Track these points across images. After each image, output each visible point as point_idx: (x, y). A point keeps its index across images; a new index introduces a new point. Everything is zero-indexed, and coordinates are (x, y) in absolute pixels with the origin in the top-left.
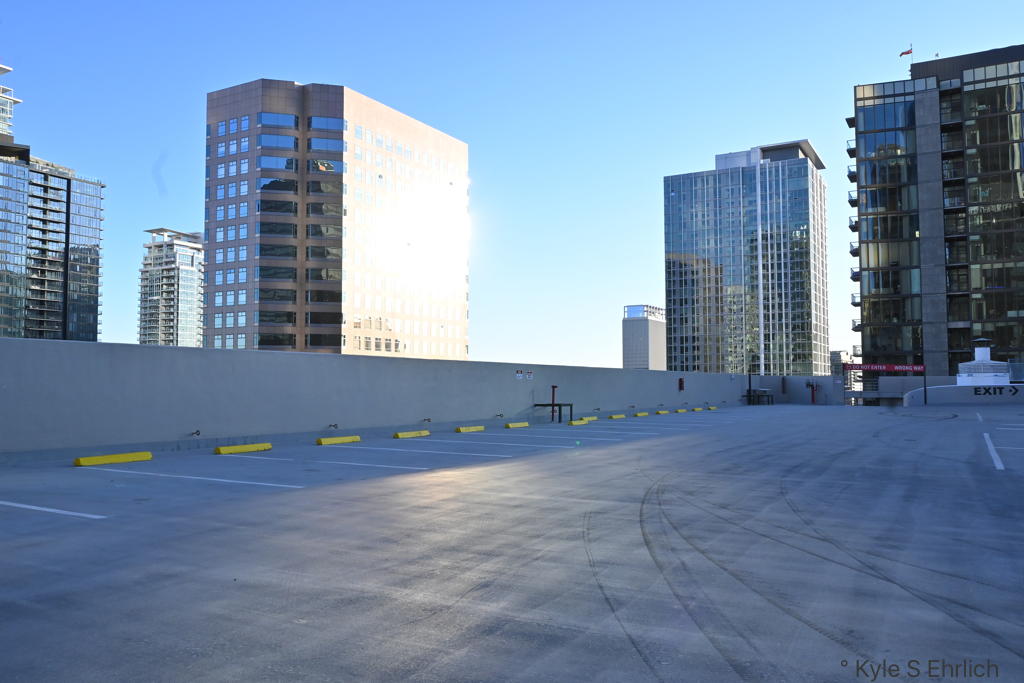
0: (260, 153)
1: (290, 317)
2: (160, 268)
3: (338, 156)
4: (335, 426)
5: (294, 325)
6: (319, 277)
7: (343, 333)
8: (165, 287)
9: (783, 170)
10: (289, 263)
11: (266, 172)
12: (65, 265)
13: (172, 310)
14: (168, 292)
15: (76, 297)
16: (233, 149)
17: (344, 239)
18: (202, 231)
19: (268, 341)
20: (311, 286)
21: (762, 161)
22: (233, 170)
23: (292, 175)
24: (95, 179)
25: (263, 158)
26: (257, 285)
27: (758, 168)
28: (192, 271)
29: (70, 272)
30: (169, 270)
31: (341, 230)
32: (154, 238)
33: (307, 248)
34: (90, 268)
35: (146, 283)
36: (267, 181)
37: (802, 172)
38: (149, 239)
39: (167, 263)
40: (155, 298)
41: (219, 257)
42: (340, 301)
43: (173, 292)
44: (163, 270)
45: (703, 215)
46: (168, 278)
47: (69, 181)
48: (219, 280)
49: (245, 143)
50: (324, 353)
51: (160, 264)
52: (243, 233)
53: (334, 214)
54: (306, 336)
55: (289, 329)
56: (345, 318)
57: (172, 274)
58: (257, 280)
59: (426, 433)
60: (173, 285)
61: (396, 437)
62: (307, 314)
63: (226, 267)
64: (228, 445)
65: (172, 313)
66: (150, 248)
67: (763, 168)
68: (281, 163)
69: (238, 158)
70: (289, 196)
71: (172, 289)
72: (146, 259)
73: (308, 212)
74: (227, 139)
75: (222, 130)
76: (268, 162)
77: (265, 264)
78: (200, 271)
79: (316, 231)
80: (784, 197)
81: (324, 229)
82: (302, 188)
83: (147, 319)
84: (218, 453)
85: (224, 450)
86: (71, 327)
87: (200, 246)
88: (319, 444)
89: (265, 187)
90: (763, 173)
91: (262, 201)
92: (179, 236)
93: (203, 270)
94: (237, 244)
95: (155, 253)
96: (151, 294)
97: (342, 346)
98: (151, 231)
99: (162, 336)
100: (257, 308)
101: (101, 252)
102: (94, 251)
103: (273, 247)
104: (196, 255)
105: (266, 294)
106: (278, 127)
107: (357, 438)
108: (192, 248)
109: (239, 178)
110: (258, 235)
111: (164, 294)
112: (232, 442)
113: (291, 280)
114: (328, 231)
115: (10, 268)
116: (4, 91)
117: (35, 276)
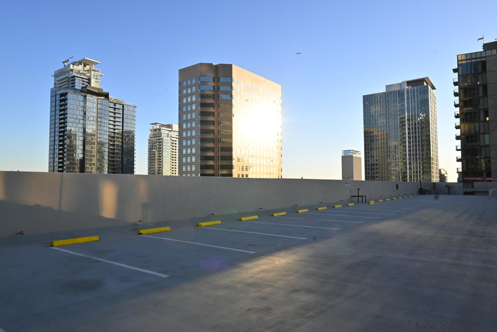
0: (200, 93)
3: (230, 93)
8: (158, 146)
9: (417, 91)
12: (122, 138)
14: (159, 148)
15: (126, 151)
21: (407, 87)
23: (212, 101)
24: (133, 104)
27: (406, 90)
29: (124, 141)
30: (159, 139)
35: (150, 145)
37: (426, 91)
38: (151, 127)
39: (158, 137)
40: (154, 150)
43: (161, 148)
44: (157, 139)
45: (381, 112)
47: (123, 105)
49: (194, 89)
51: (156, 137)
57: (160, 141)
58: (199, 143)
60: (161, 145)
65: (161, 156)
66: (152, 131)
67: (408, 90)
72: (150, 135)
80: (417, 102)
83: (151, 159)
90: (408, 92)
92: (163, 125)
95: (154, 133)
98: (152, 124)
99: (157, 166)
100: (199, 154)
101: (135, 133)
102: (132, 132)
111: (157, 149)
115: (102, 140)
116: (97, 71)
117: (111, 143)
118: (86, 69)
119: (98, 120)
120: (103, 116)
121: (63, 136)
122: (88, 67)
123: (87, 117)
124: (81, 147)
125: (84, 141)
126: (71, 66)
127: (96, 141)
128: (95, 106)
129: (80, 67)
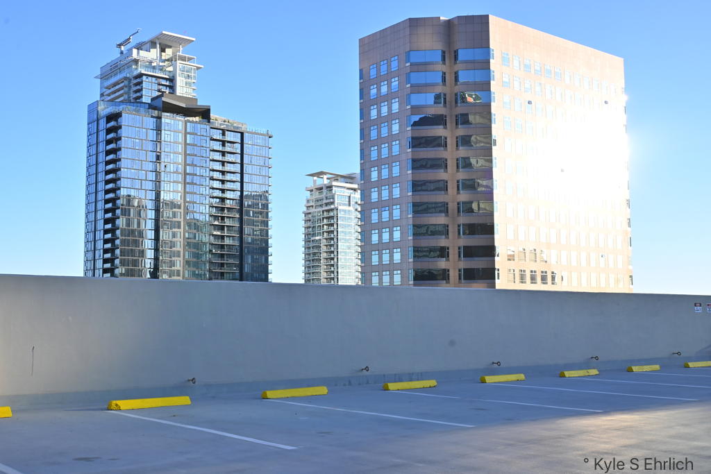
0: (409, 92)
1: (443, 253)
2: (321, 209)
3: (485, 86)
4: (498, 363)
5: (448, 260)
6: (471, 211)
7: (497, 267)
8: (325, 227)
10: (440, 197)
11: (415, 109)
12: (241, 211)
13: (332, 249)
14: (329, 232)
15: (250, 240)
16: (384, 89)
17: (494, 170)
18: (358, 171)
19: (423, 277)
20: (464, 219)
22: (384, 110)
23: (440, 110)
24: (264, 131)
25: (413, 96)
26: (411, 222)
28: (349, 211)
29: (245, 217)
30: (328, 211)
31: (491, 161)
32: (315, 181)
33: (458, 182)
34: (261, 213)
35: (309, 224)
36: (416, 118)
38: (310, 185)
39: (327, 204)
40: (317, 238)
41: (374, 196)
42: (492, 233)
43: (332, 232)
44: (323, 211)
46: (328, 218)
47: (242, 134)
48: (375, 218)
49: (395, 83)
50: (478, 287)
51: (321, 206)
52: (396, 171)
53: (482, 144)
54: (460, 270)
55: (442, 264)
56: (498, 251)
57: (331, 214)
59: (594, 372)
60: (332, 225)
61: (563, 376)
62: (459, 248)
63: (381, 205)
64: (395, 382)
65: (333, 252)
66: (311, 191)
68: (429, 99)
69: (388, 98)
70: (439, 131)
71: (332, 229)
72: (308, 201)
73: (457, 146)
74: (378, 81)
75: (373, 73)
76: (417, 100)
77: (418, 199)
78: (356, 210)
79: (466, 164)
81: (473, 161)
82: (451, 123)
83: (311, 258)
84: (386, 389)
85: (392, 386)
86: (247, 269)
87: (355, 186)
88: (483, 381)
89: (415, 124)
91: (413, 138)
92: (337, 177)
93: (359, 209)
94: (390, 182)
95: (317, 195)
96: (314, 235)
97: (497, 281)
98: (312, 175)
99: (324, 275)
101: (270, 197)
102: (264, 196)
103: (425, 183)
104: (352, 195)
105: (420, 231)
106: (426, 64)
107: (522, 377)
108: (348, 189)
109: (391, 117)
110: (410, 172)
111: (325, 234)
112: (398, 379)
113: (443, 214)
114: (477, 163)
115: (197, 216)
116: (190, 59)
117: (216, 223)
118: (165, 56)
119: (188, 171)
120: (197, 161)
121: (113, 210)
122: (169, 52)
123: (163, 165)
124: (151, 235)
125: (157, 220)
126: (135, 51)
127: (182, 220)
128: (180, 138)
129: (153, 54)
